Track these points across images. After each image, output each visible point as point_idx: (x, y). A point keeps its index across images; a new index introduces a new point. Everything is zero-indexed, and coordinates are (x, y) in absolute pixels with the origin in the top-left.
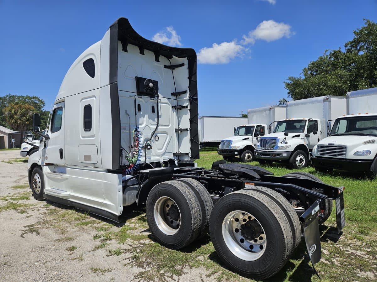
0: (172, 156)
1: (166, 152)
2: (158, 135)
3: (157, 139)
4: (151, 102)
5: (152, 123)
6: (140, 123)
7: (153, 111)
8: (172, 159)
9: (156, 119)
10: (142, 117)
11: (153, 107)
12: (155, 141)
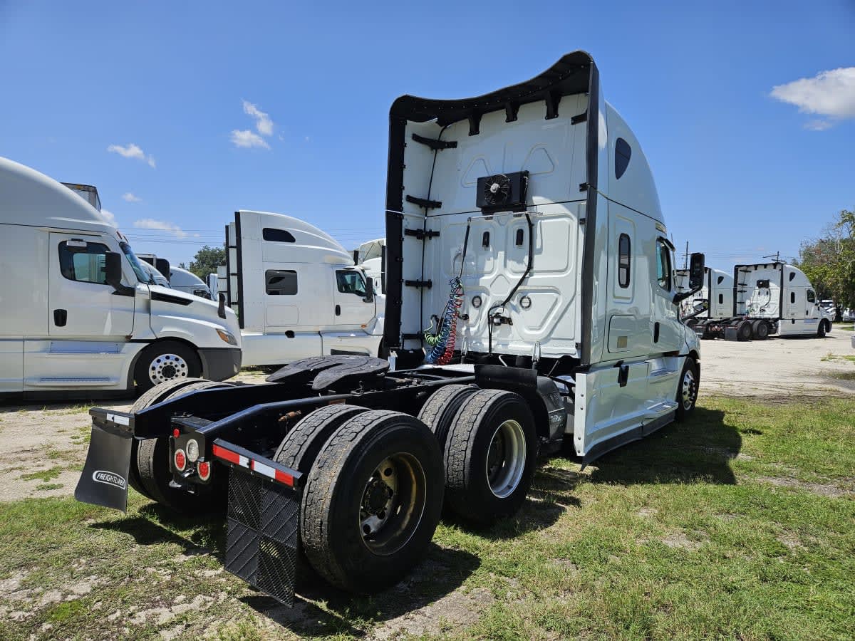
0: (574, 349)
1: (553, 336)
2: (530, 295)
3: (525, 305)
4: (515, 221)
5: (516, 270)
6: (486, 269)
7: (520, 241)
8: (573, 357)
9: (526, 259)
10: (492, 258)
11: (520, 233)
12: (521, 308)
